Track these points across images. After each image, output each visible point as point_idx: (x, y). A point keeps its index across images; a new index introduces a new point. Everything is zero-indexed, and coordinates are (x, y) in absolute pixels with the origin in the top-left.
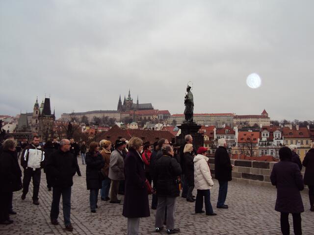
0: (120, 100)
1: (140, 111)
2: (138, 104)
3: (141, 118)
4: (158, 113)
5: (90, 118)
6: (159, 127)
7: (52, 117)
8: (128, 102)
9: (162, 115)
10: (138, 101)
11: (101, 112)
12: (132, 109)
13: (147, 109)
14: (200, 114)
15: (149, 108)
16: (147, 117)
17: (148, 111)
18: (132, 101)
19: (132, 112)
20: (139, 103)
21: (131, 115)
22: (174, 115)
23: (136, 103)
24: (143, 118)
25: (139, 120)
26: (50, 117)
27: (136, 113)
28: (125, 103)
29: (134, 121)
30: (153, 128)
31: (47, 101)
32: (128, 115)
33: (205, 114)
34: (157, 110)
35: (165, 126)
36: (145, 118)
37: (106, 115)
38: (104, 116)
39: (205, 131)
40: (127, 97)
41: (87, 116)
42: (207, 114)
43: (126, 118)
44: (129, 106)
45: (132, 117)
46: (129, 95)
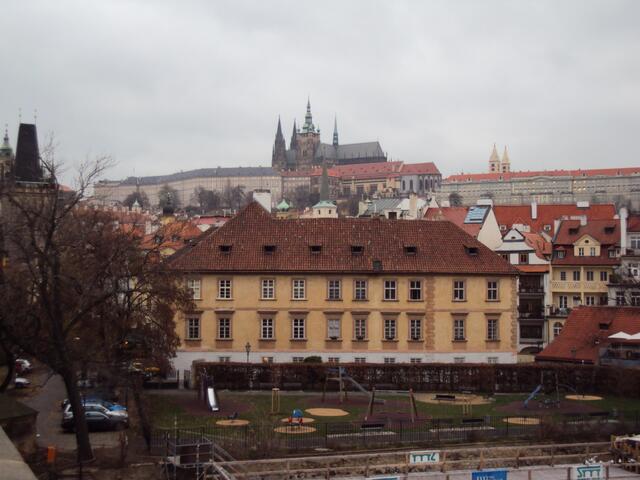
0: (279, 135)
1: (344, 168)
2: (335, 145)
3: (347, 190)
4: (401, 170)
5: (187, 193)
6: (411, 208)
7: (46, 186)
8: (304, 140)
9: (415, 179)
10: (336, 135)
11: (219, 173)
12: (319, 161)
13: (367, 160)
14: (537, 174)
15: (372, 157)
16: (366, 186)
17: (369, 168)
18: (317, 135)
19: (317, 170)
20: (340, 143)
21: (315, 180)
22: (453, 178)
23: (331, 143)
24: (353, 187)
25: (340, 197)
26: (41, 188)
27: (329, 172)
28: (294, 143)
29: (326, 198)
30: (393, 215)
31: (27, 133)
32: (305, 181)
33: (556, 173)
34: (398, 164)
35: (433, 205)
36: (360, 189)
37: (235, 182)
38: (228, 187)
39: (584, 221)
40: (301, 124)
41: (176, 186)
42: (563, 173)
43: (300, 189)
44: (310, 152)
45: (319, 187)
46: (309, 118)
